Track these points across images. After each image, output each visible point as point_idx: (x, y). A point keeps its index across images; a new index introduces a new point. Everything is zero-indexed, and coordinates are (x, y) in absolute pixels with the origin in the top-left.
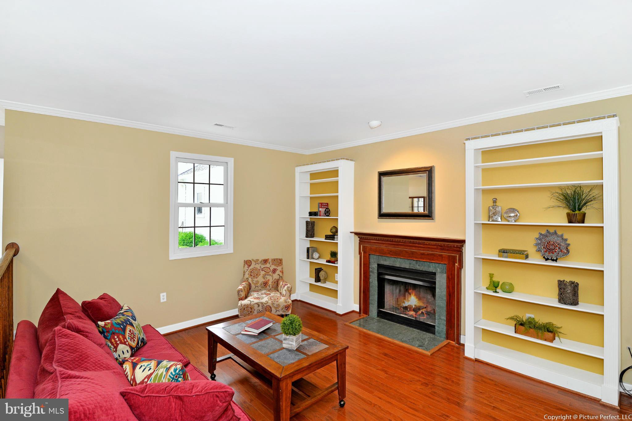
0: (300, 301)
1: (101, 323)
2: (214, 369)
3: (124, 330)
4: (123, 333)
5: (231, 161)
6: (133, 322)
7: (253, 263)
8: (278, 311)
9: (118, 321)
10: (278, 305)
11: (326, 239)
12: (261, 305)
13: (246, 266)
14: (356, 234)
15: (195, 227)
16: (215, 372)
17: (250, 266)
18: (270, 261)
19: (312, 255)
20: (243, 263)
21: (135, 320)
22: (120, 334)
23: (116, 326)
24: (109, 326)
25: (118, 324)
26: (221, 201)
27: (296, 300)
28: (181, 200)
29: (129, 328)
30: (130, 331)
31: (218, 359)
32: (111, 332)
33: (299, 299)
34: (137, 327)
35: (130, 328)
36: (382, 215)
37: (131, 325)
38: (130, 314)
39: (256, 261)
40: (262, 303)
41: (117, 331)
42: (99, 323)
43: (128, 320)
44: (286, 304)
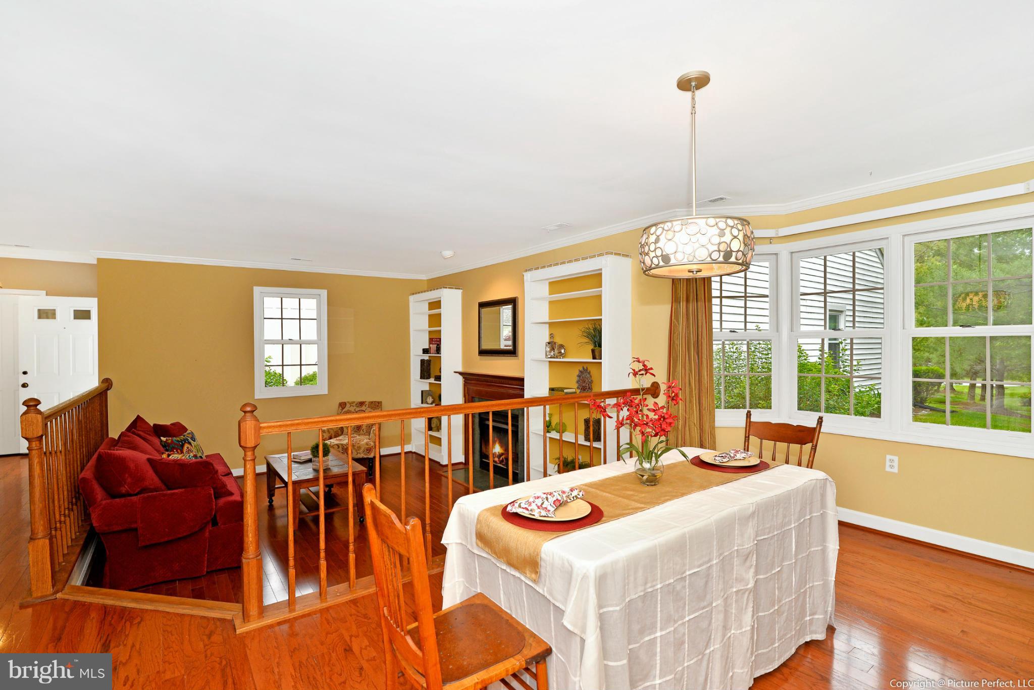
0: (415, 453)
1: (163, 439)
2: (273, 495)
3: (182, 446)
4: (181, 448)
5: (324, 293)
6: (192, 442)
7: (348, 405)
8: (359, 453)
9: (178, 439)
10: (359, 448)
11: (435, 380)
12: (340, 446)
13: (341, 408)
14: (460, 373)
15: (283, 365)
16: (273, 498)
17: (343, 408)
18: (367, 403)
19: (426, 399)
20: (337, 406)
21: (194, 441)
22: (179, 449)
23: (175, 442)
24: (170, 441)
25: (178, 441)
26: (314, 337)
27: (411, 452)
28: (267, 336)
29: (186, 445)
30: (188, 448)
31: (276, 486)
32: (171, 446)
33: (413, 451)
34: (195, 446)
35: (188, 446)
36: (482, 352)
37: (190, 443)
38: (190, 436)
39: (351, 404)
40: (342, 445)
41: (176, 447)
42: (162, 438)
43: (188, 440)
44: (367, 447)
